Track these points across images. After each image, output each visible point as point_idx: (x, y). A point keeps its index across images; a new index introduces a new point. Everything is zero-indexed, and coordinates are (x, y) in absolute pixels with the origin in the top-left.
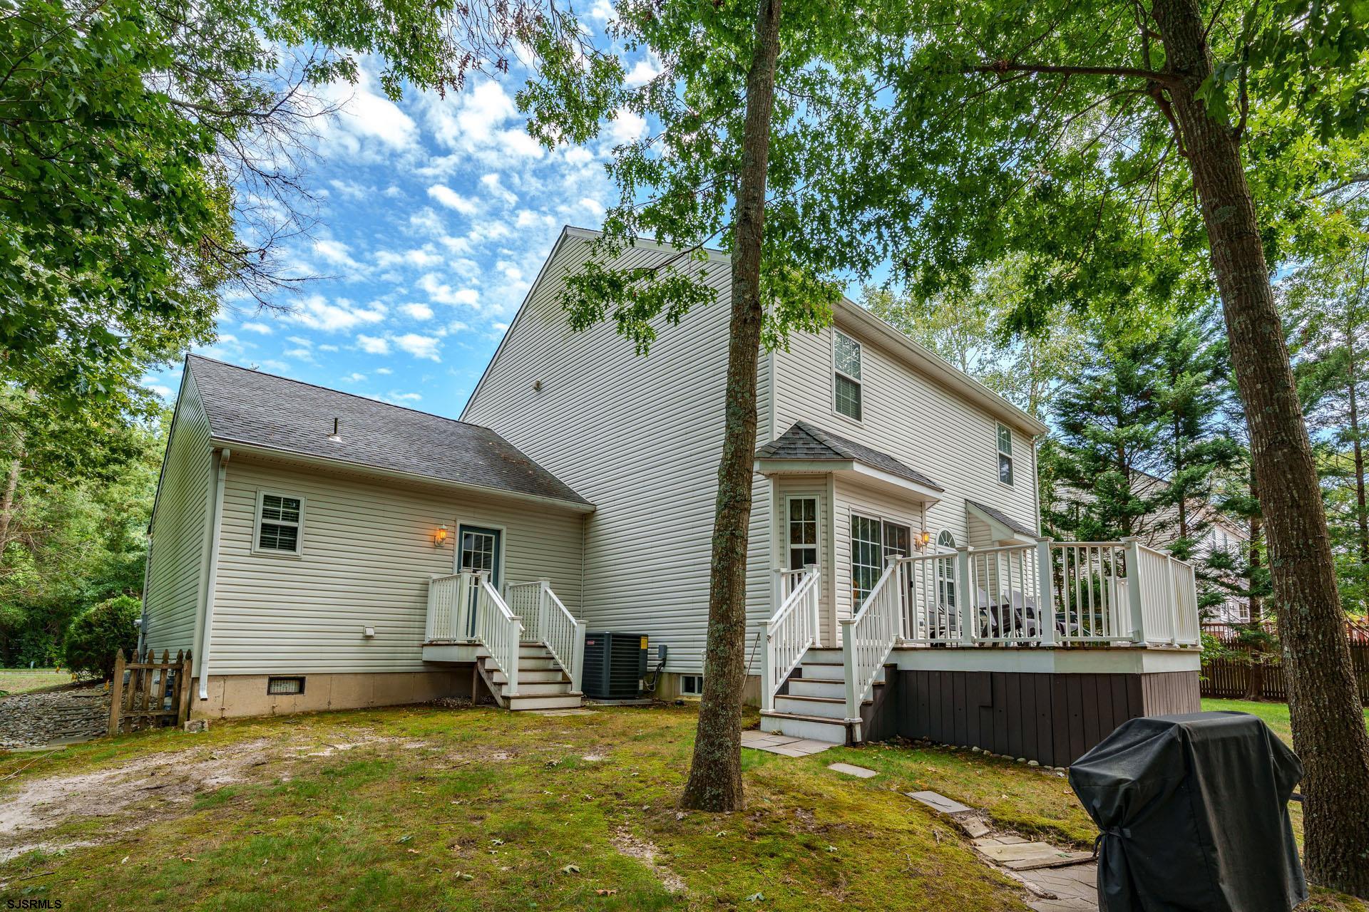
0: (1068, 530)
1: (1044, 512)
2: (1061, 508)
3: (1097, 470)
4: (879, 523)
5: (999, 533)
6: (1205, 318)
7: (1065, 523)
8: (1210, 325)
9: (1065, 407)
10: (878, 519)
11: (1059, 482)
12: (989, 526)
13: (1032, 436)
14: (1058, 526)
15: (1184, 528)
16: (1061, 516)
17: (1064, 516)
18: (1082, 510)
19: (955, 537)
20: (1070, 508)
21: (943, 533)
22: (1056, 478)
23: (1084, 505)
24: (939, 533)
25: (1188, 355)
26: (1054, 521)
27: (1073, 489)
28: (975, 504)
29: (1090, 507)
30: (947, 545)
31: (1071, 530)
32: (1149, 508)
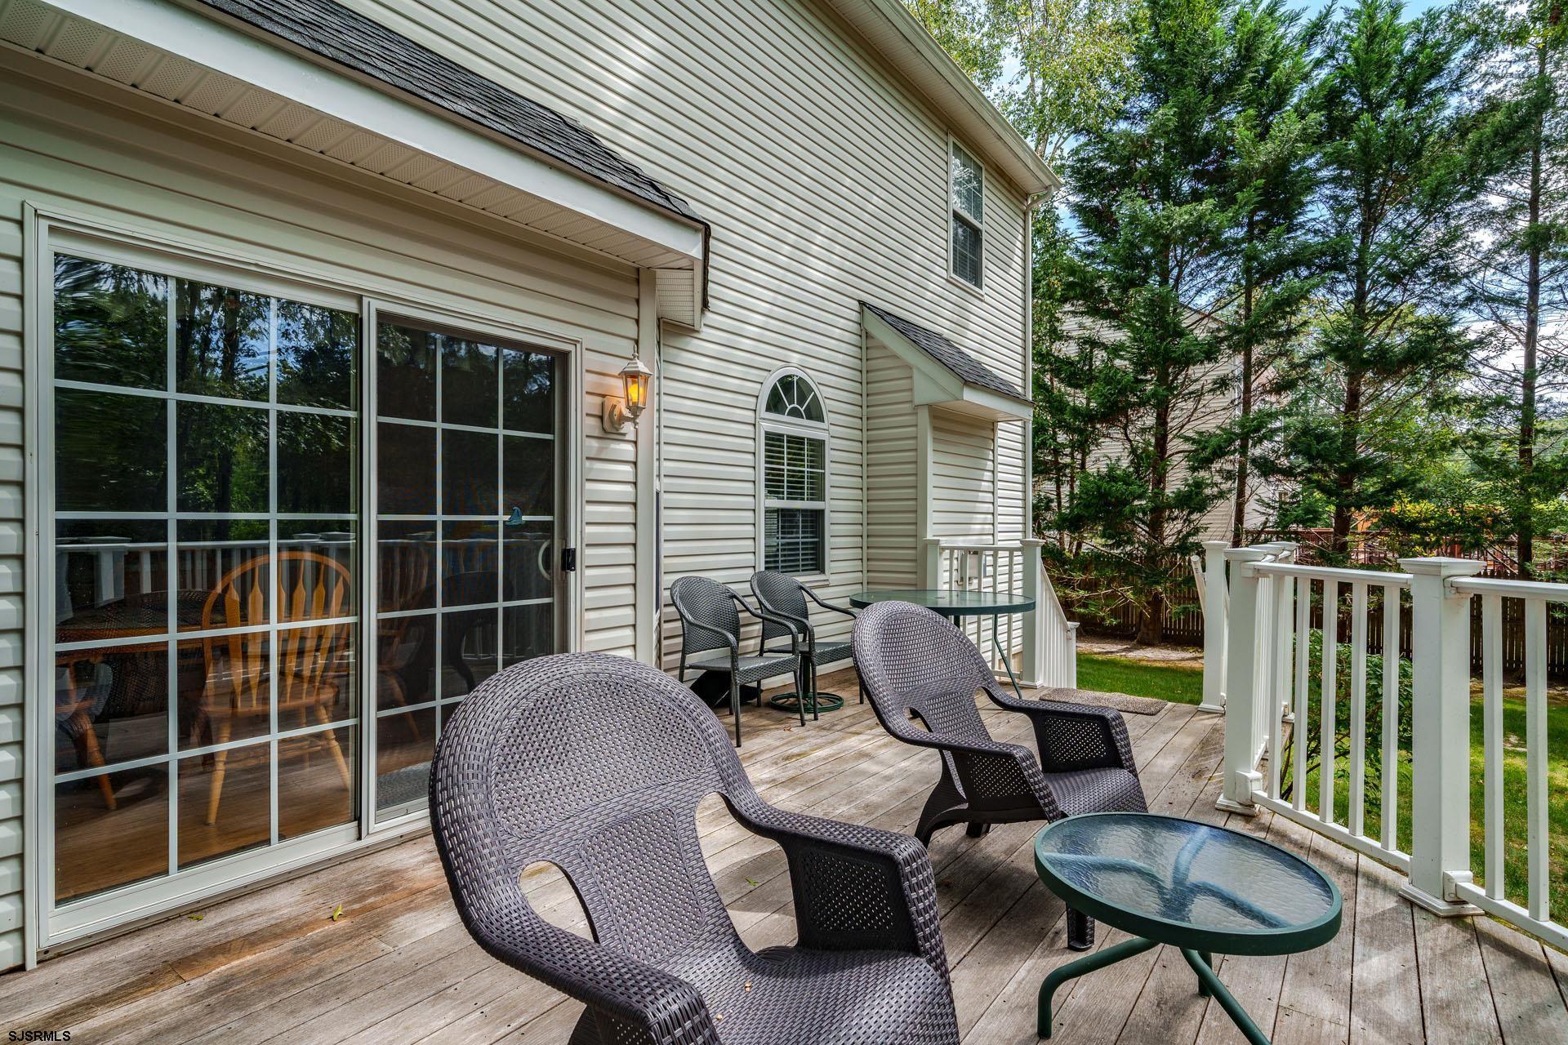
0: (1076, 386)
1: (1041, 357)
2: (1070, 350)
3: (1132, 283)
4: (358, 320)
5: (931, 386)
6: (1313, 36)
7: (1075, 374)
8: (1317, 52)
9: (1087, 178)
10: (350, 306)
11: (1067, 307)
12: (909, 367)
13: (1026, 195)
14: (1062, 381)
15: (1247, 390)
16: (1068, 362)
17: (1072, 364)
18: (1100, 356)
19: (822, 393)
20: (1082, 351)
21: (786, 383)
22: (1064, 300)
23: (1104, 347)
24: (772, 380)
25: (1286, 92)
26: (1056, 373)
27: (1088, 321)
28: (883, 315)
29: (1115, 350)
30: (795, 413)
31: (1081, 387)
32: (1210, 353)
